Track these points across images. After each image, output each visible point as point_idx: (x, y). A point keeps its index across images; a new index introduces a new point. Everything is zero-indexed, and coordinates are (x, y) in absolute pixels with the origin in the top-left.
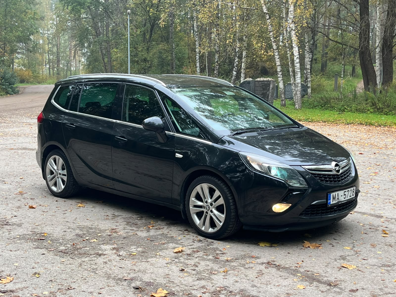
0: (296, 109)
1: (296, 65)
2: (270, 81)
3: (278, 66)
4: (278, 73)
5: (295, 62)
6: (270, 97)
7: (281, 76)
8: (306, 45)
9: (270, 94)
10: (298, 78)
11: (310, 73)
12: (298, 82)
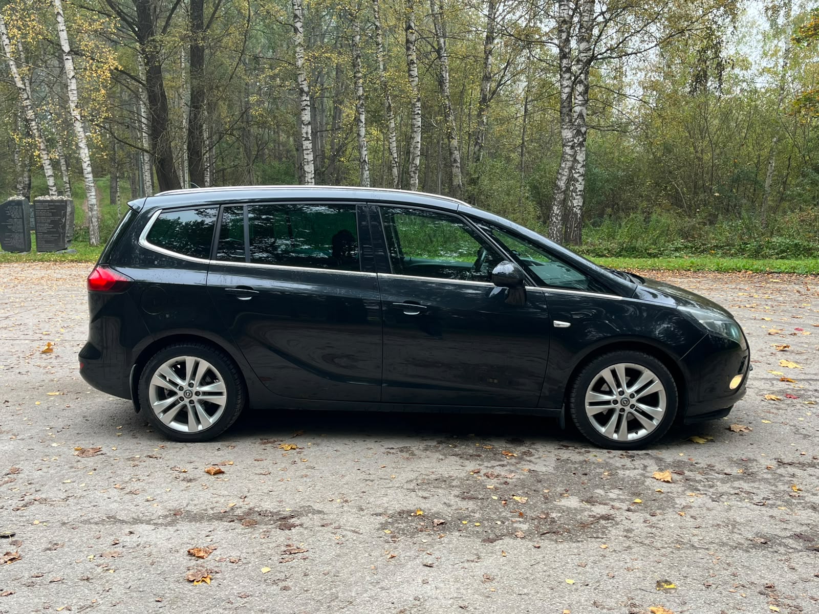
0: (91, 245)
1: (87, 177)
2: (66, 201)
3: (49, 176)
4: (51, 188)
5: (85, 172)
6: (67, 228)
7: (56, 193)
8: (58, 145)
9: (68, 222)
10: (93, 197)
11: (69, 190)
12: (92, 203)
